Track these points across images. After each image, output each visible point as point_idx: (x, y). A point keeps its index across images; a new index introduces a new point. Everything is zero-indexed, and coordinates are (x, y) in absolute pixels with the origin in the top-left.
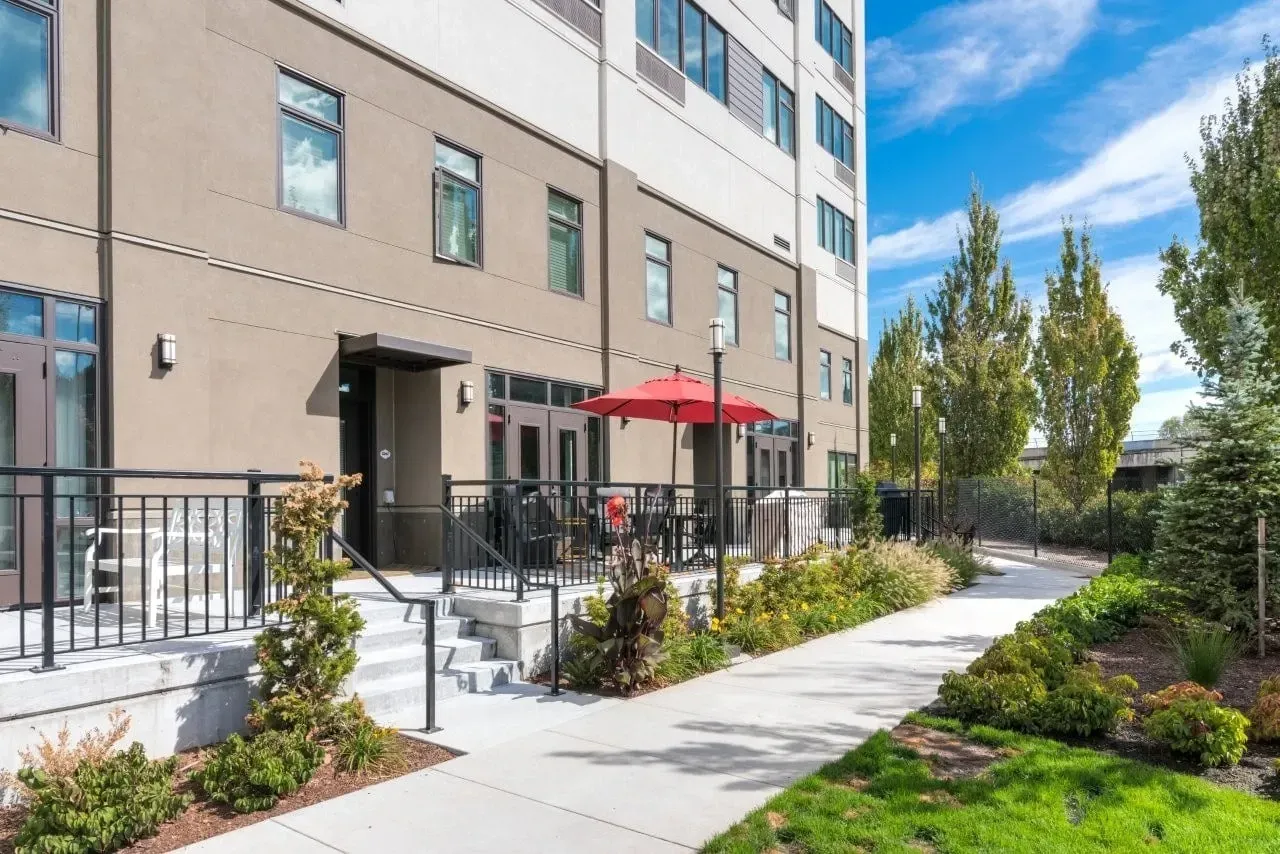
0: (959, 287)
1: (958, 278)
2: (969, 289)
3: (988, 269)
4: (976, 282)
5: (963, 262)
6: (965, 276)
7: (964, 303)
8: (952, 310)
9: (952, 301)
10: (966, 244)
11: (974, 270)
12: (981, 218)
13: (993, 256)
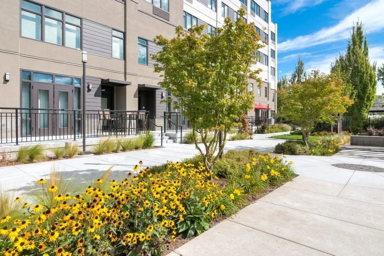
0: (295, 77)
1: (295, 75)
2: (297, 77)
3: (301, 73)
4: (299, 76)
5: (296, 72)
6: (296, 75)
7: (296, 80)
8: (294, 81)
9: (294, 80)
10: (297, 68)
11: (298, 73)
12: (300, 63)
13: (303, 71)
